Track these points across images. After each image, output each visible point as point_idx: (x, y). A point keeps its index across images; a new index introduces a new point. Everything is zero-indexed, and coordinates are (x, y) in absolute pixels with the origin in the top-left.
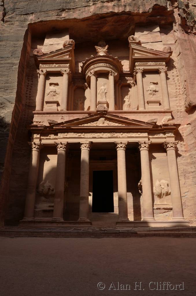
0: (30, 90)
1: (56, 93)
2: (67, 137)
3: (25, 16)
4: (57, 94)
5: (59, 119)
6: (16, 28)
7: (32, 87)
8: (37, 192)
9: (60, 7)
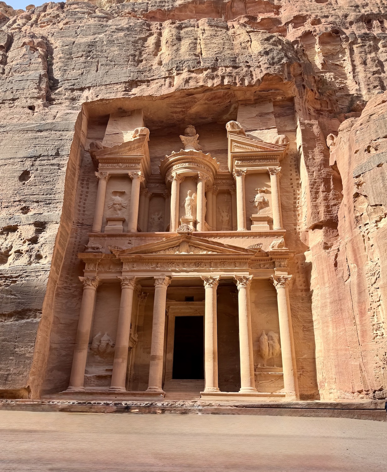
0: (84, 201)
1: (122, 207)
2: (135, 269)
3: (78, 91)
4: (124, 207)
5: (124, 244)
6: (64, 110)
7: (87, 196)
8: (90, 349)
9: (130, 78)
